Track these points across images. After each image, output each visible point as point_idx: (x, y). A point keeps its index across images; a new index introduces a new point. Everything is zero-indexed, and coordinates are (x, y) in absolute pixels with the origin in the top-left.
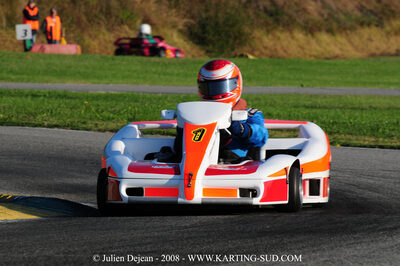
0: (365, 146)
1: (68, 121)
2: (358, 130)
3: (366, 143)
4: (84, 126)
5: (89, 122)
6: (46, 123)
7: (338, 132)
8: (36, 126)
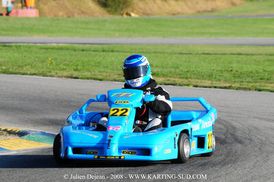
0: (206, 87)
1: (41, 71)
2: (201, 76)
3: (206, 85)
4: (50, 74)
5: (52, 71)
6: (29, 73)
7: (190, 78)
8: (23, 74)
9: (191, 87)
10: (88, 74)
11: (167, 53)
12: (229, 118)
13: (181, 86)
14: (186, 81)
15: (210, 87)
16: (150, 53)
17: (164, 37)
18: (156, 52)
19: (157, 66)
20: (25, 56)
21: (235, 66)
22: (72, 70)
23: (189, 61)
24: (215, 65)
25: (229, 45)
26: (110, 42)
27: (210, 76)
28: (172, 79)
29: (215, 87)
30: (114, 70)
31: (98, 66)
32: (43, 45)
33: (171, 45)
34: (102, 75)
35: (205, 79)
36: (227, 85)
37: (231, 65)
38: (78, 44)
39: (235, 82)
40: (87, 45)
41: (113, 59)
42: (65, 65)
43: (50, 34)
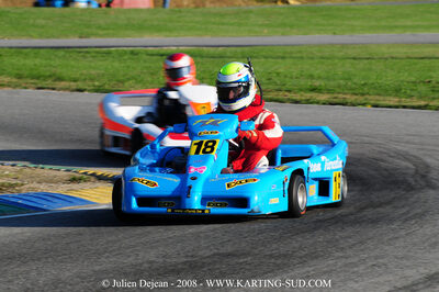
0: (390, 107)
2: (384, 91)
3: (391, 103)
7: (368, 93)
9: (369, 107)
11: (338, 58)
13: (354, 105)
14: (361, 99)
15: (397, 107)
16: (312, 58)
17: (335, 34)
18: (322, 58)
19: (319, 78)
20: (128, 67)
21: (437, 75)
23: (370, 70)
24: (406, 74)
25: (430, 43)
26: (254, 43)
27: (397, 91)
28: (340, 96)
29: (404, 107)
32: (156, 50)
33: (343, 45)
35: (390, 95)
36: (423, 103)
37: (430, 74)
38: (207, 46)
39: (434, 98)
40: (220, 49)
43: (168, 33)
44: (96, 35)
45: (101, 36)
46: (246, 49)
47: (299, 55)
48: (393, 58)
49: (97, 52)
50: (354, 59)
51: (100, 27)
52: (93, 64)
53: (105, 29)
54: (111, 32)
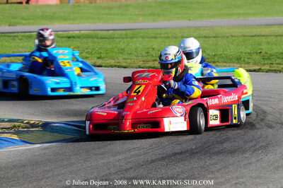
7: (218, 61)
10: (112, 62)
12: (259, 102)
16: (175, 38)
17: (190, 20)
21: (264, 48)
22: (96, 59)
23: (216, 45)
24: (243, 47)
25: (258, 25)
26: (134, 28)
27: (238, 59)
30: (138, 56)
31: (122, 53)
32: (65, 34)
33: (197, 28)
34: (126, 63)
35: (234, 62)
36: (257, 68)
37: (260, 47)
38: (101, 30)
39: (264, 64)
40: (110, 32)
41: (138, 45)
42: (87, 53)
43: (71, 22)
44: (21, 24)
45: (24, 24)
46: (128, 31)
47: (166, 35)
48: (232, 36)
49: (22, 36)
50: (205, 37)
51: (23, 18)
52: (21, 45)
53: (26, 19)
54: (31, 21)
